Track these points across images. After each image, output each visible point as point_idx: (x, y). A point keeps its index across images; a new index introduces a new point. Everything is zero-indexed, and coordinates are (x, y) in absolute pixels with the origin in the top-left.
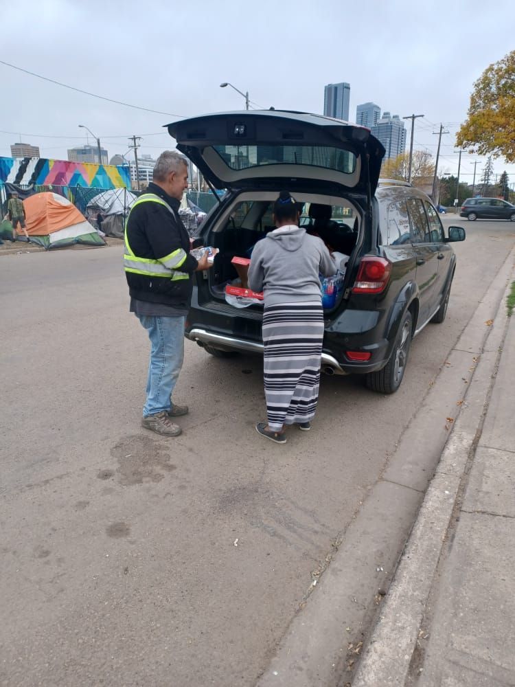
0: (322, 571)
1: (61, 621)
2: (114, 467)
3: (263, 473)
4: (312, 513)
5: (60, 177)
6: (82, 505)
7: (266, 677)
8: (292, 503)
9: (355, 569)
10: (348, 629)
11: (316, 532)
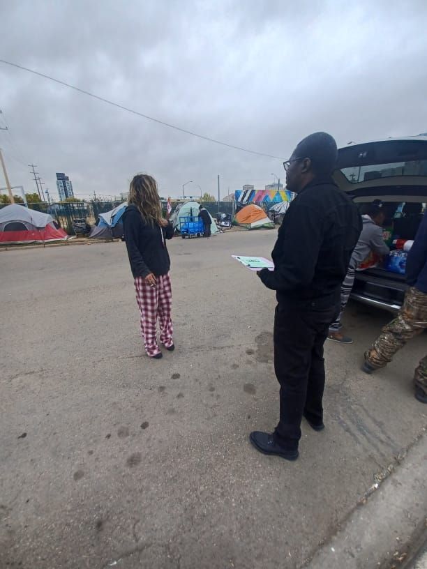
0: (384, 477)
2: (255, 349)
3: (345, 380)
4: (380, 424)
5: (260, 197)
6: (235, 366)
10: (398, 538)
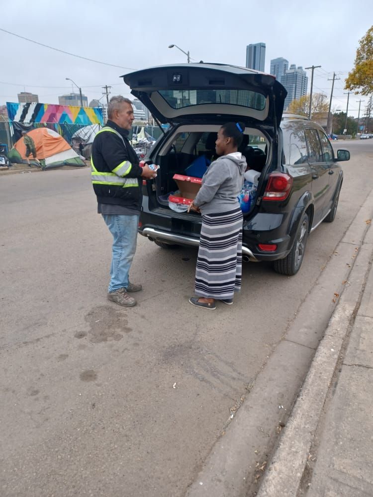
0: (238, 407)
1: (46, 443)
2: (87, 329)
3: (196, 334)
4: (231, 365)
5: (52, 116)
6: (63, 357)
7: (194, 486)
8: (217, 356)
9: (263, 406)
10: (256, 451)
11: (234, 379)
